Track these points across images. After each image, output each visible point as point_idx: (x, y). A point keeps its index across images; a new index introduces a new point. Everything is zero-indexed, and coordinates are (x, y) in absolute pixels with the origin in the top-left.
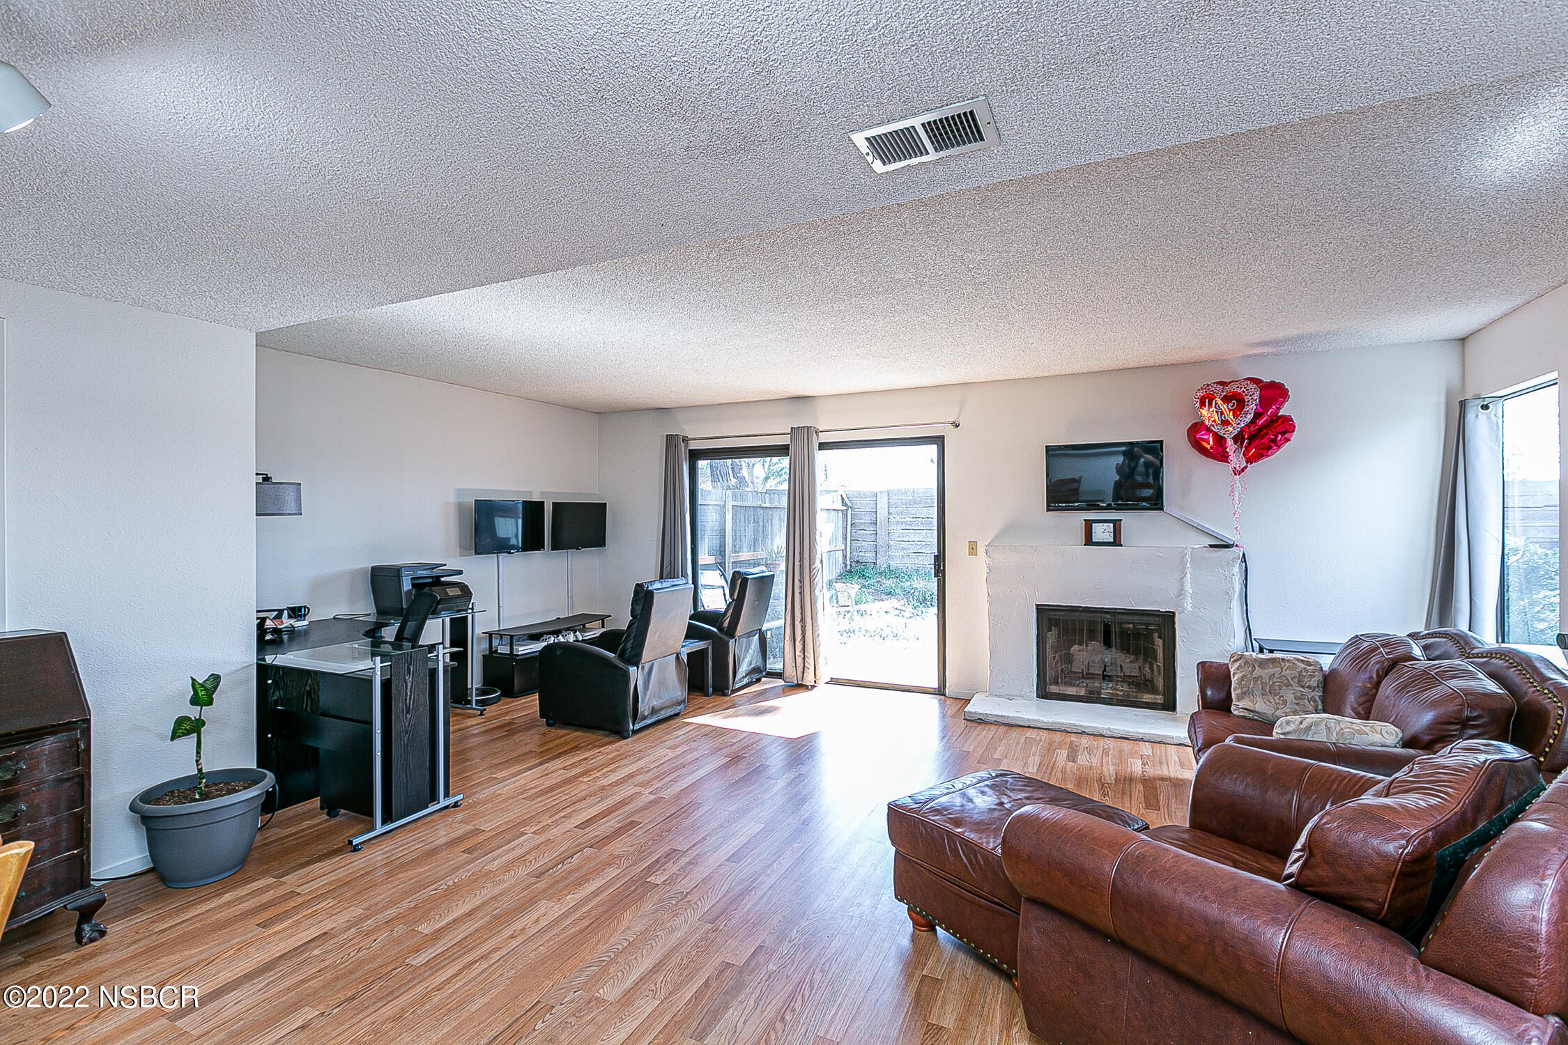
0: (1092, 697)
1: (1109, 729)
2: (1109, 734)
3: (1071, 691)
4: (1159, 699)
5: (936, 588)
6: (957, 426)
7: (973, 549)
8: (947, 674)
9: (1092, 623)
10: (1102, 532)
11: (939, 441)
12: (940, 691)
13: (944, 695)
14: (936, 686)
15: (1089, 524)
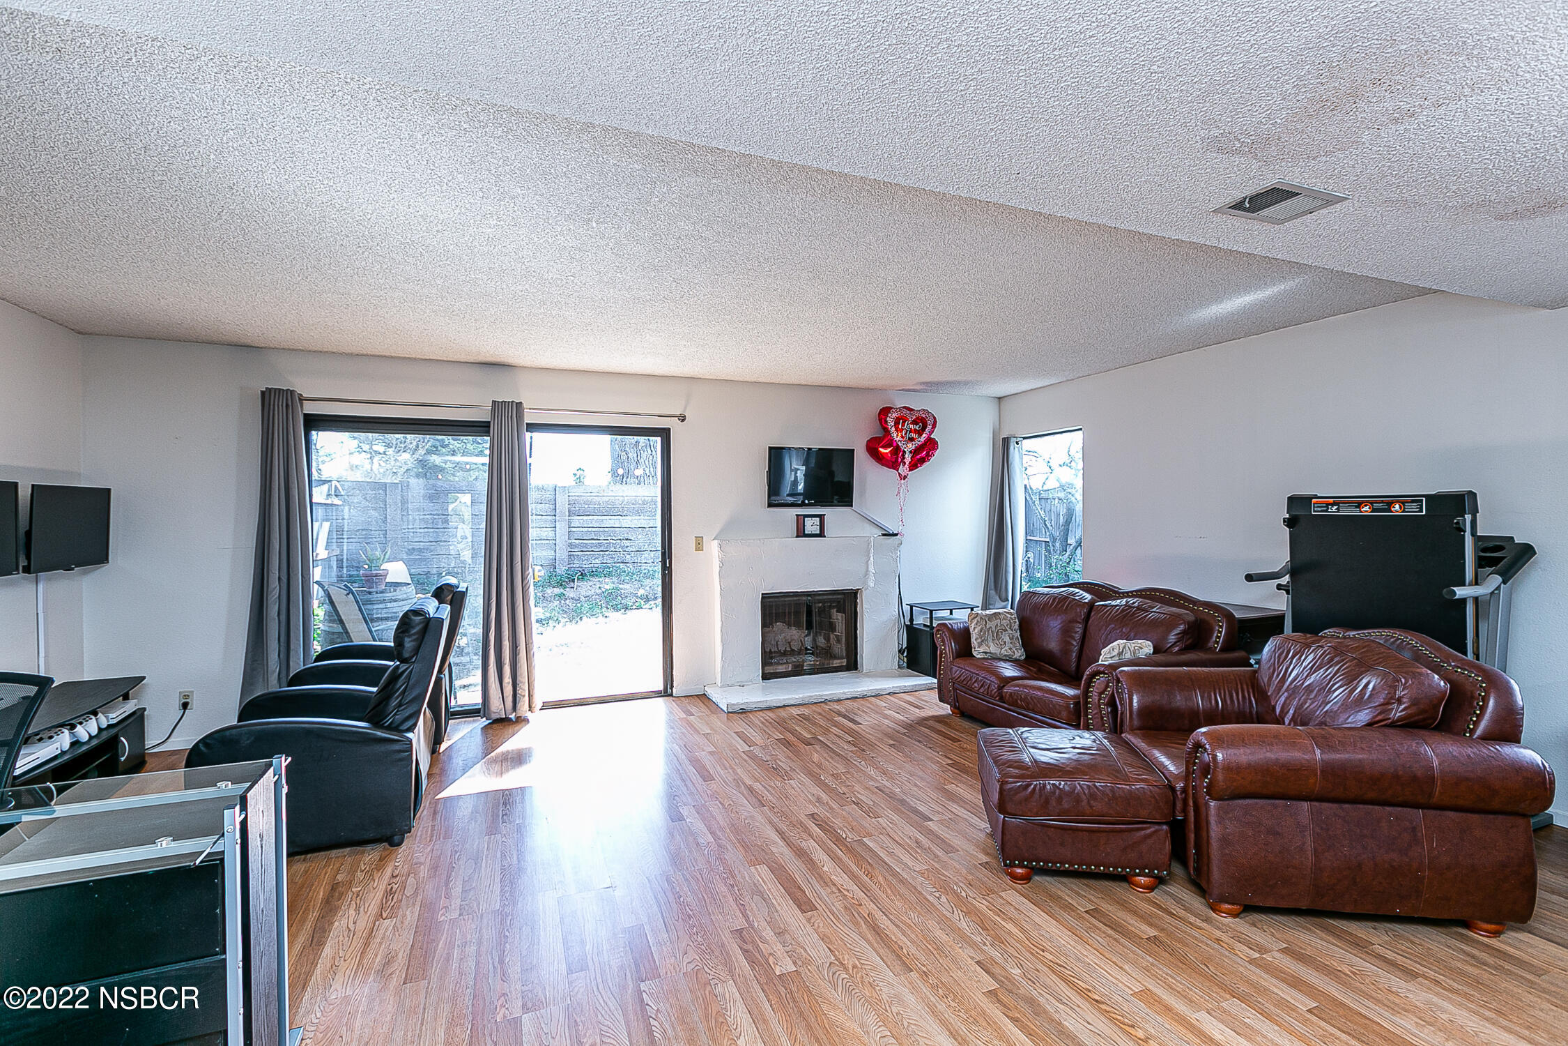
0: (798, 671)
1: (844, 693)
2: (845, 697)
3: (781, 669)
4: (844, 662)
5: (660, 589)
6: (683, 420)
7: (699, 545)
8: (674, 673)
9: (798, 605)
10: (811, 526)
11: (665, 434)
12: (666, 692)
13: (671, 695)
14: (661, 688)
15: (800, 520)
